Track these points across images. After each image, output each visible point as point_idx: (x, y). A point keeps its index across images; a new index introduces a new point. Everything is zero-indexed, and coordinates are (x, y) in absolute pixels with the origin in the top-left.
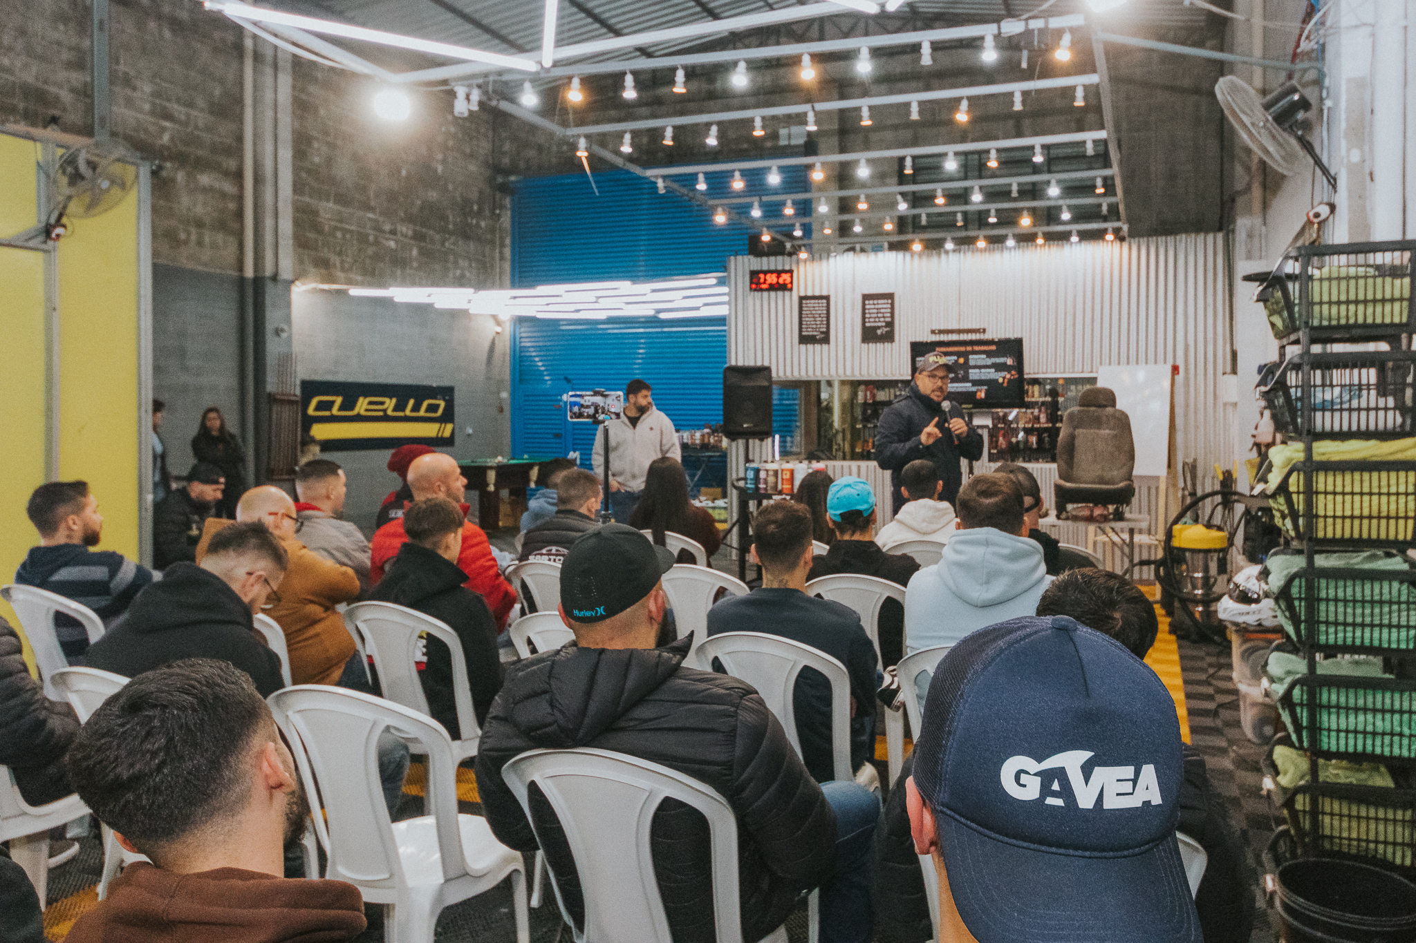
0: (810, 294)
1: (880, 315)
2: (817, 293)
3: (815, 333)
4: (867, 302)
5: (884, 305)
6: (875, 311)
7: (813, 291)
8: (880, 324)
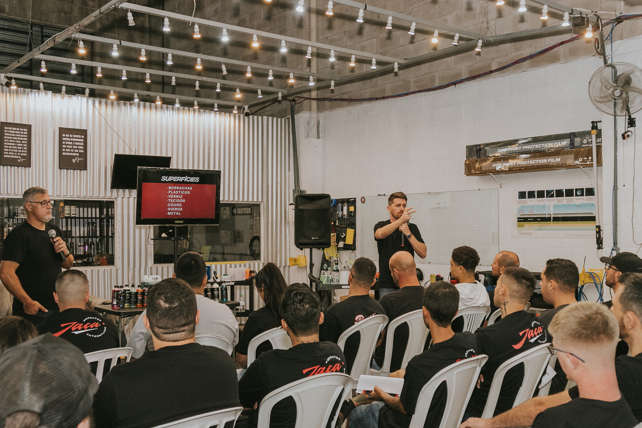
0: (10, 121)
1: (74, 147)
2: (17, 121)
3: (15, 157)
4: (64, 135)
5: (78, 139)
6: (71, 143)
7: (14, 119)
8: (74, 154)
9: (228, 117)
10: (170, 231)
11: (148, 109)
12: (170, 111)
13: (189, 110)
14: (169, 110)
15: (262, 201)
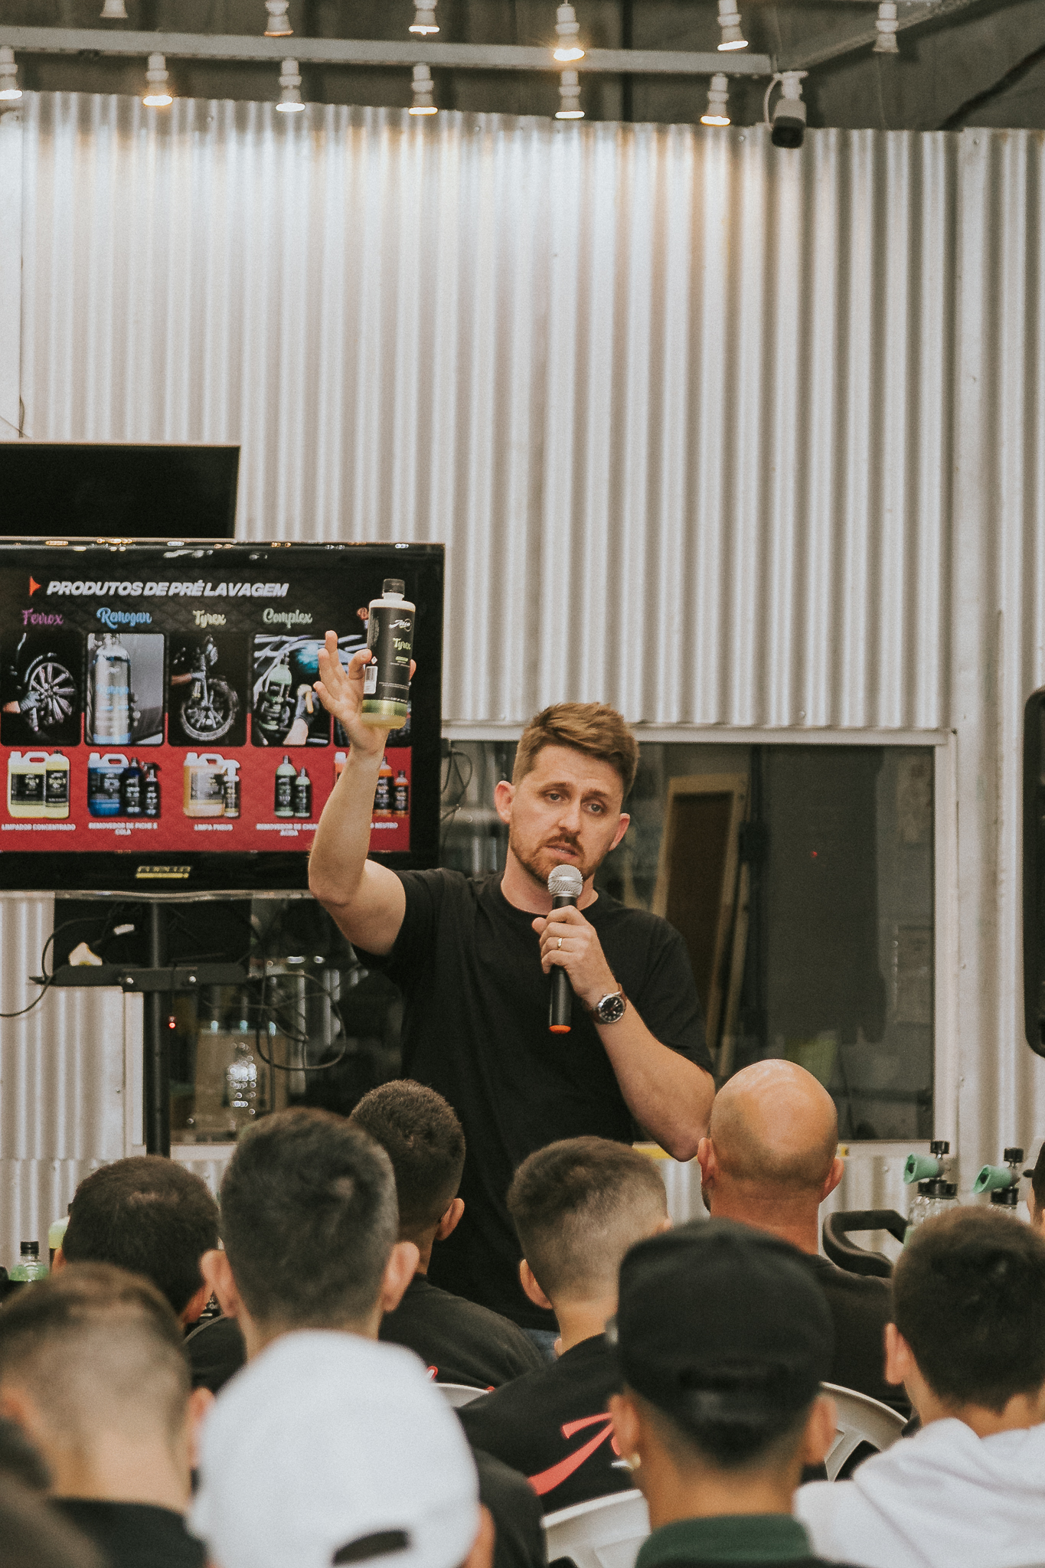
9: (689, 157)
10: (120, 930)
11: (105, 137)
12: (259, 142)
13: (394, 123)
14: (250, 136)
15: (947, 726)
